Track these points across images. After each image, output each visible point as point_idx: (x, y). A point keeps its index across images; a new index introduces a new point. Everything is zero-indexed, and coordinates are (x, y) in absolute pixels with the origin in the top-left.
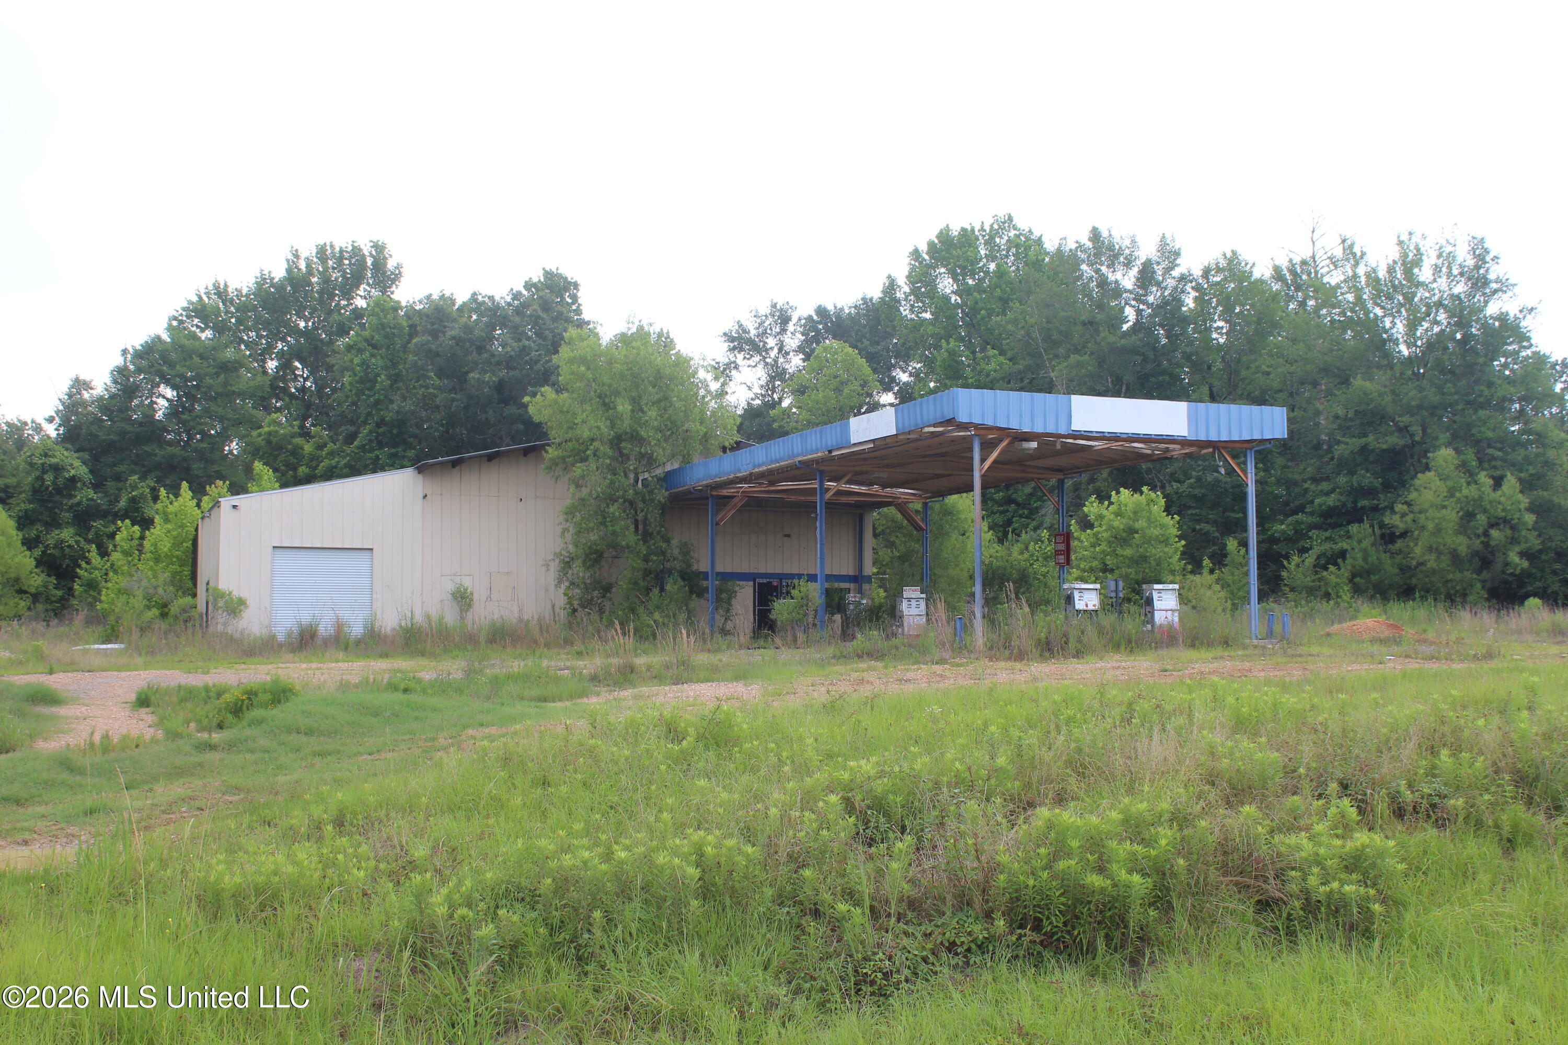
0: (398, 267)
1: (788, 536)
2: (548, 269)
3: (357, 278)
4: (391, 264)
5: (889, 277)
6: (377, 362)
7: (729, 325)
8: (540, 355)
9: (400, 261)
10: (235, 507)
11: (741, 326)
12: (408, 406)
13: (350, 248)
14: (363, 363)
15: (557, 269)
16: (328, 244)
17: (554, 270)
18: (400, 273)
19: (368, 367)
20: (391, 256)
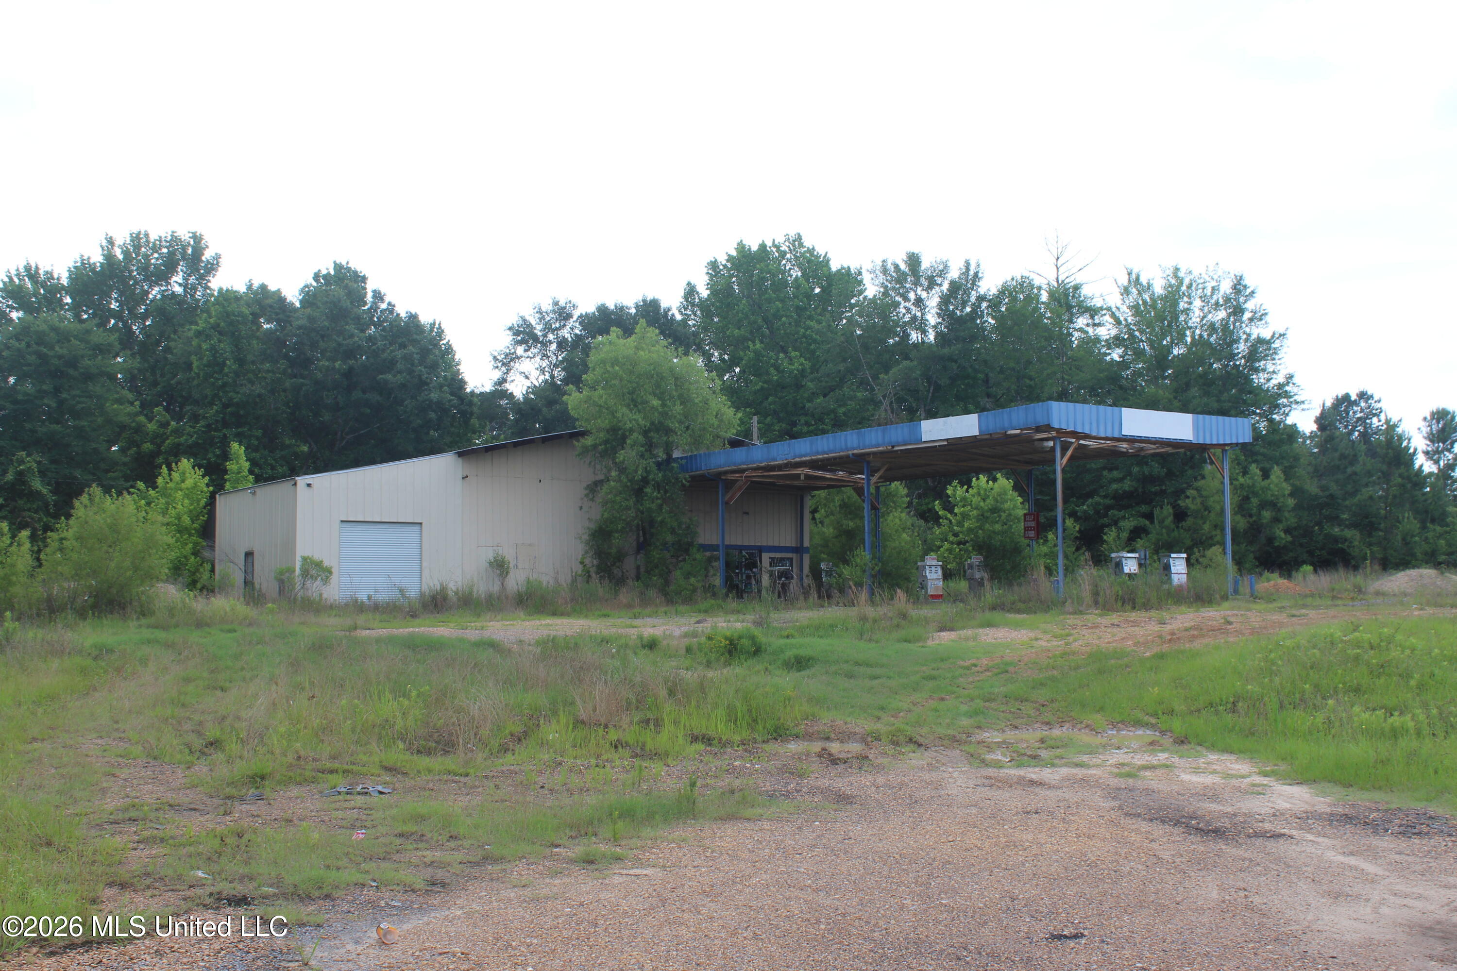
0: (218, 257)
1: (747, 513)
2: (338, 262)
3: (170, 266)
4: (207, 255)
5: (689, 284)
6: (225, 347)
7: (514, 320)
8: (385, 345)
9: (219, 252)
10: (309, 485)
11: (525, 320)
12: (258, 389)
13: (169, 238)
14: (213, 349)
15: (348, 263)
16: (143, 232)
17: (344, 263)
18: (218, 263)
19: (217, 352)
20: (207, 247)
